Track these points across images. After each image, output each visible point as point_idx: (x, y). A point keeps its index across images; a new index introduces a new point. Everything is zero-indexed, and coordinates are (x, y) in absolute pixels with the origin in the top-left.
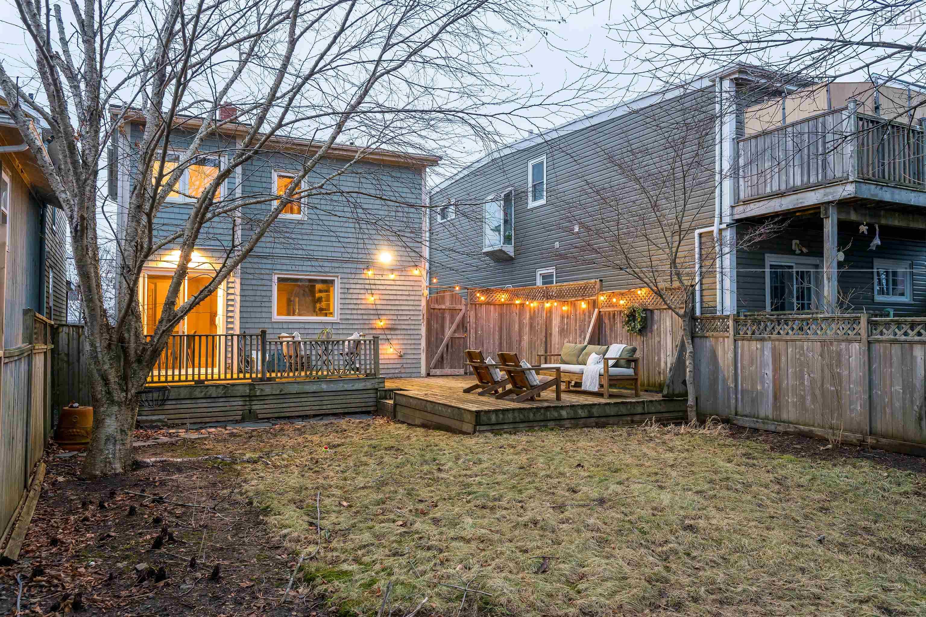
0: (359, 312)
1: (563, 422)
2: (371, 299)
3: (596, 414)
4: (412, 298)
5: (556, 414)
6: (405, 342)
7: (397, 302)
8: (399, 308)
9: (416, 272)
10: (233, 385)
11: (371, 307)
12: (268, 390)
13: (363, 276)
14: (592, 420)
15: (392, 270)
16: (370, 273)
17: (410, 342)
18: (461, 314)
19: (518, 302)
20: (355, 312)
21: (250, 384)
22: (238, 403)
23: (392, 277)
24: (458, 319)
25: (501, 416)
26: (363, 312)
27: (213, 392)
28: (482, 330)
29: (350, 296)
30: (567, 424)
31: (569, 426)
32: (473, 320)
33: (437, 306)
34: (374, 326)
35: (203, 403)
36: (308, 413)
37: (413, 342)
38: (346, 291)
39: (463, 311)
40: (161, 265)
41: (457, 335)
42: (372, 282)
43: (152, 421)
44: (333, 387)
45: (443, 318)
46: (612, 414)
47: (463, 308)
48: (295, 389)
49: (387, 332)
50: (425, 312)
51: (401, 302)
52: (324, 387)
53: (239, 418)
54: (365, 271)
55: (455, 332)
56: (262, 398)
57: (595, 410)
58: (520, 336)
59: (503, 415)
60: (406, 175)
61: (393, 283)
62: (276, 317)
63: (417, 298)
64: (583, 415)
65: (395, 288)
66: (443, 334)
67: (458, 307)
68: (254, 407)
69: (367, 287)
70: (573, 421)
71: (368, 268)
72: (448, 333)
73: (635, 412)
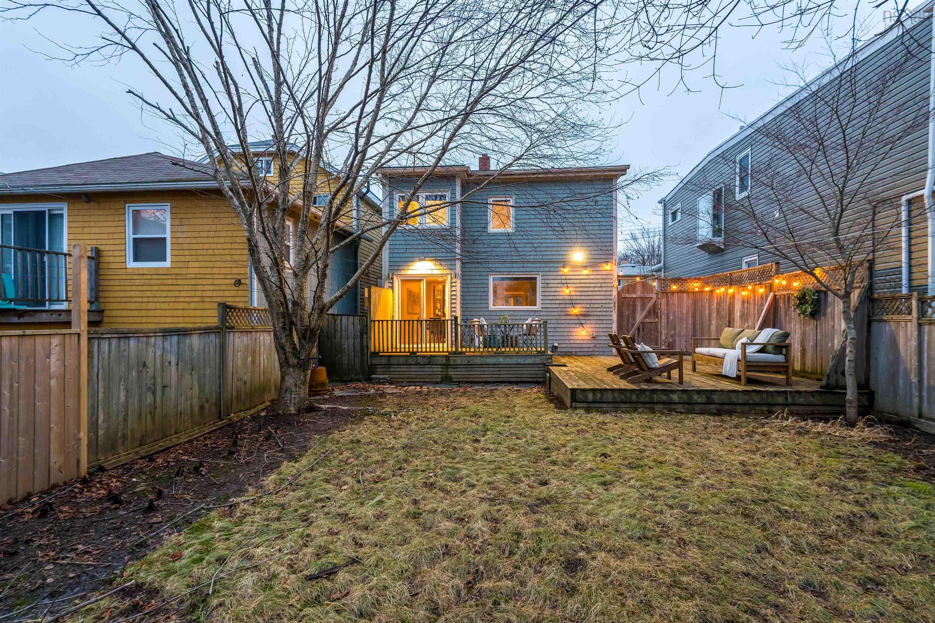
0: (557, 302)
1: (674, 406)
2: (567, 291)
3: (717, 401)
4: (604, 289)
5: (664, 398)
6: (598, 326)
7: (590, 293)
8: (592, 298)
9: (607, 267)
10: (435, 356)
11: (567, 297)
12: (459, 361)
13: (560, 273)
14: (712, 406)
15: (585, 267)
16: (566, 270)
17: (602, 326)
18: (652, 302)
19: (707, 289)
20: (553, 302)
21: (446, 356)
22: (438, 369)
23: (585, 272)
24: (650, 305)
25: (599, 396)
26: (560, 302)
27: (421, 361)
28: (674, 315)
29: (549, 289)
30: (680, 408)
31: (682, 410)
32: (664, 307)
33: (627, 296)
34: (570, 313)
35: (414, 368)
36: (489, 380)
37: (605, 326)
38: (546, 285)
39: (654, 299)
40: (409, 272)
41: (648, 320)
42: (567, 277)
43: (380, 379)
44: (508, 361)
45: (634, 306)
46: (740, 401)
47: (654, 296)
48: (478, 361)
49: (581, 318)
50: (616, 300)
51: (594, 293)
52: (501, 360)
53: (439, 380)
54: (562, 269)
55: (646, 317)
56: (455, 366)
57: (715, 397)
58: (710, 321)
59: (602, 394)
60: (599, 186)
61: (586, 277)
62: (491, 307)
63: (608, 289)
64: (700, 400)
65: (588, 281)
66: (634, 318)
67: (651, 295)
68: (450, 373)
69: (564, 281)
70: (686, 406)
71: (564, 267)
72: (639, 317)
73: (774, 402)
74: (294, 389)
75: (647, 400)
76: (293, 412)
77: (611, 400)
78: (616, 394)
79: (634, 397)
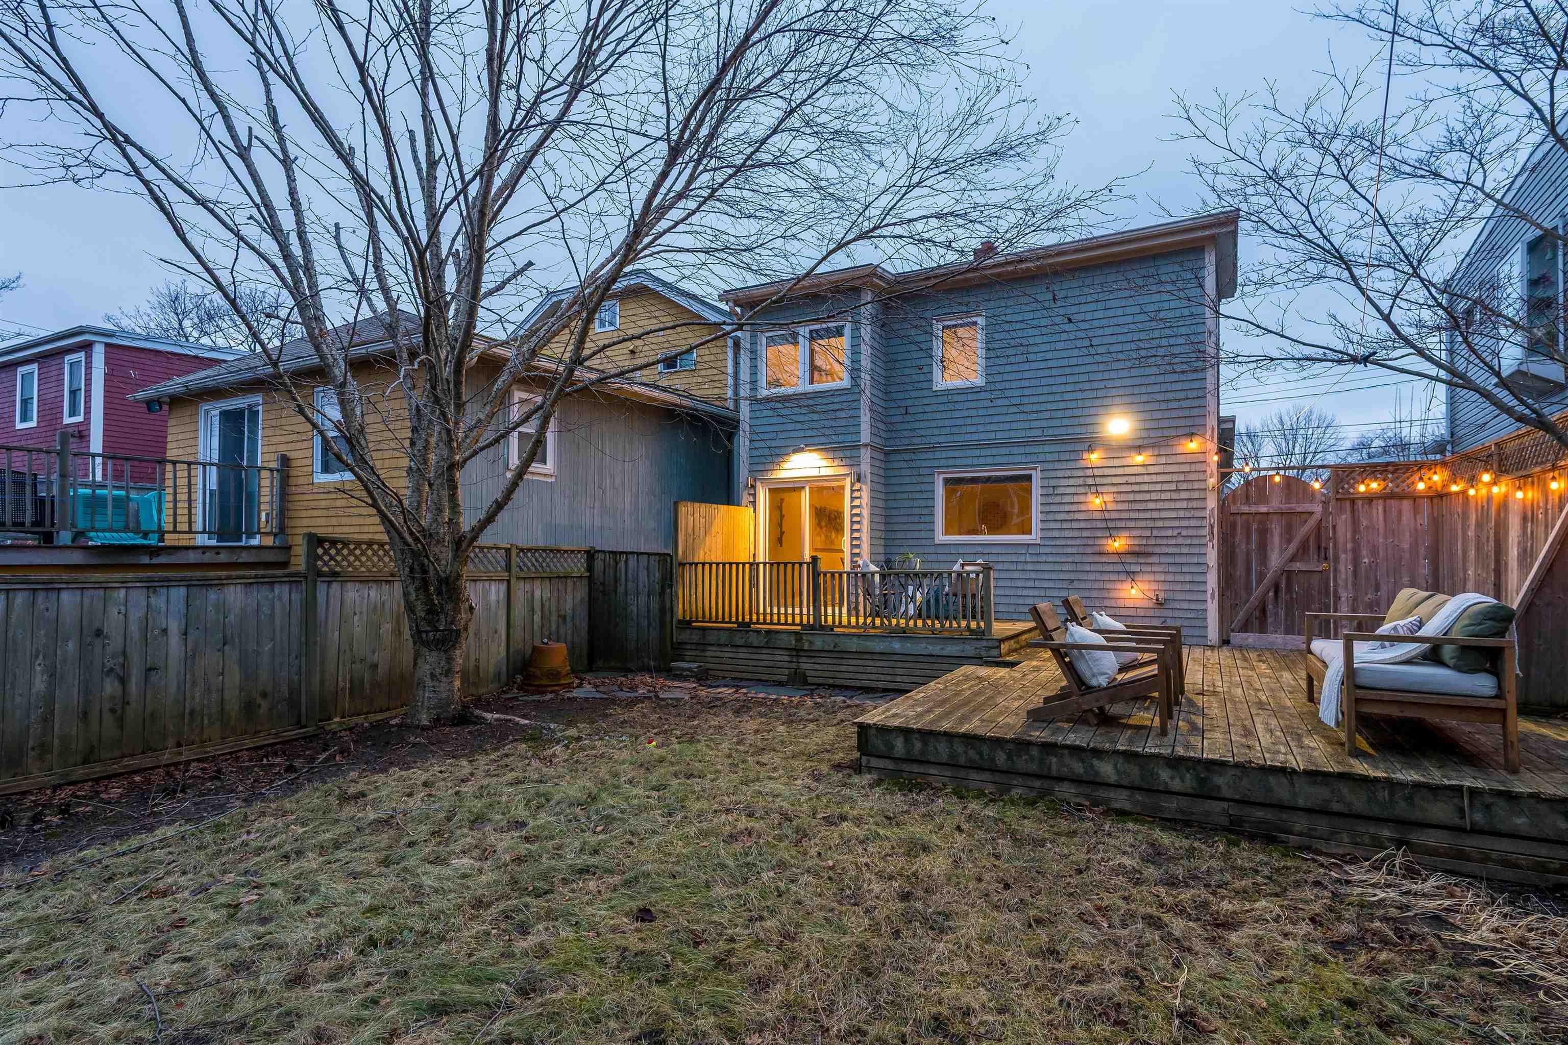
0: (1075, 525)
1: (1103, 793)
2: (1096, 502)
3: (1226, 792)
4: (1184, 495)
5: (1078, 768)
6: (1170, 578)
7: (1151, 505)
8: (1155, 515)
9: (1193, 446)
10: (777, 632)
11: (1098, 516)
12: (818, 644)
13: (1082, 464)
14: (1217, 807)
15: (1139, 448)
16: (1094, 458)
17: (1180, 578)
18: (1312, 522)
19: (1454, 488)
20: (1065, 525)
21: (796, 633)
22: (782, 657)
23: (1139, 459)
24: (1303, 531)
26: (1082, 525)
27: (754, 640)
28: (1374, 552)
29: (1057, 499)
30: (1121, 799)
31: (1127, 806)
32: (1344, 533)
33: (1245, 509)
34: (1102, 549)
35: (743, 654)
36: (873, 684)
37: (1188, 578)
38: (1050, 491)
39: (1318, 516)
40: (782, 474)
41: (1298, 566)
42: (1097, 472)
43: (683, 669)
44: (910, 647)
45: (1264, 532)
46: (1301, 803)
47: (1317, 509)
48: (853, 645)
49: (1130, 559)
50: (1215, 520)
51: (1160, 505)
52: (897, 646)
53: (785, 678)
54: (1085, 456)
55: (1293, 559)
56: (812, 654)
57: (1221, 781)
58: (1465, 571)
60: (1168, 270)
61: (1141, 470)
62: (940, 536)
63: (1196, 495)
64: (1176, 785)
65: (1146, 479)
66: (1264, 559)
67: (1307, 507)
68: (804, 666)
69: (1090, 481)
70: (1138, 797)
71: (1090, 450)
72: (1275, 560)
74: (429, 682)
75: (1034, 767)
76: (425, 722)
77: (944, 758)
78: (960, 748)
79: (1001, 758)
